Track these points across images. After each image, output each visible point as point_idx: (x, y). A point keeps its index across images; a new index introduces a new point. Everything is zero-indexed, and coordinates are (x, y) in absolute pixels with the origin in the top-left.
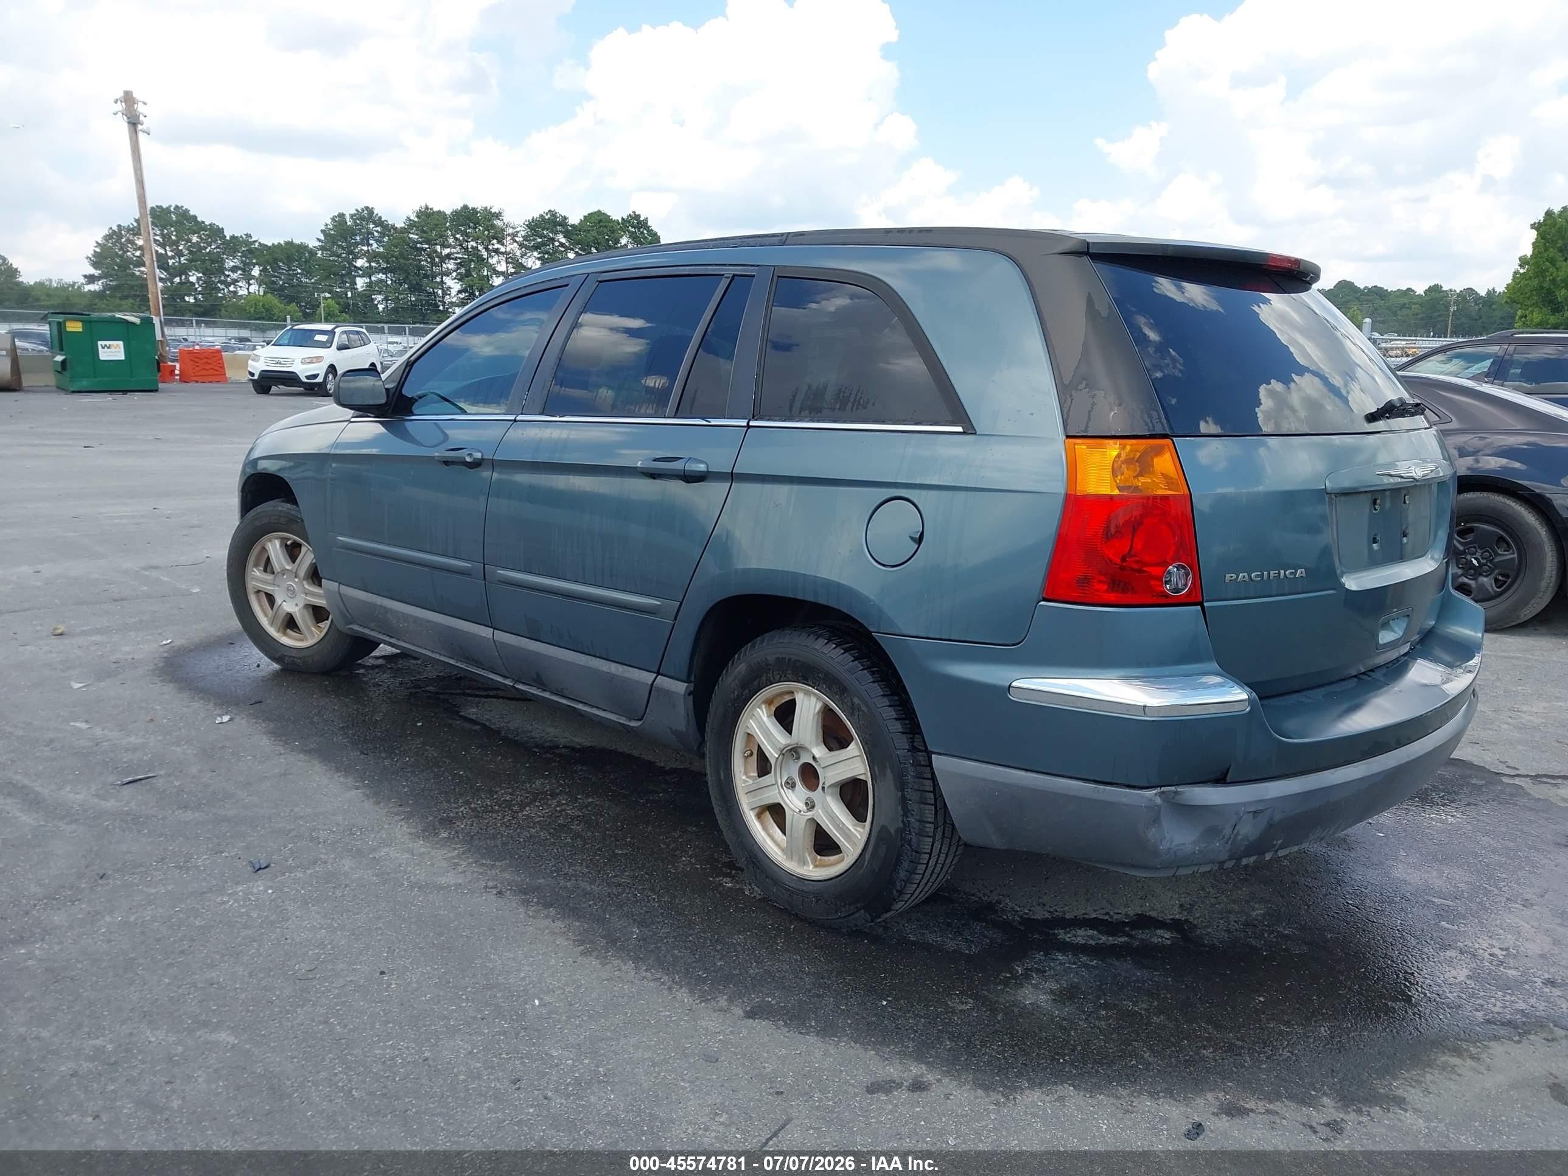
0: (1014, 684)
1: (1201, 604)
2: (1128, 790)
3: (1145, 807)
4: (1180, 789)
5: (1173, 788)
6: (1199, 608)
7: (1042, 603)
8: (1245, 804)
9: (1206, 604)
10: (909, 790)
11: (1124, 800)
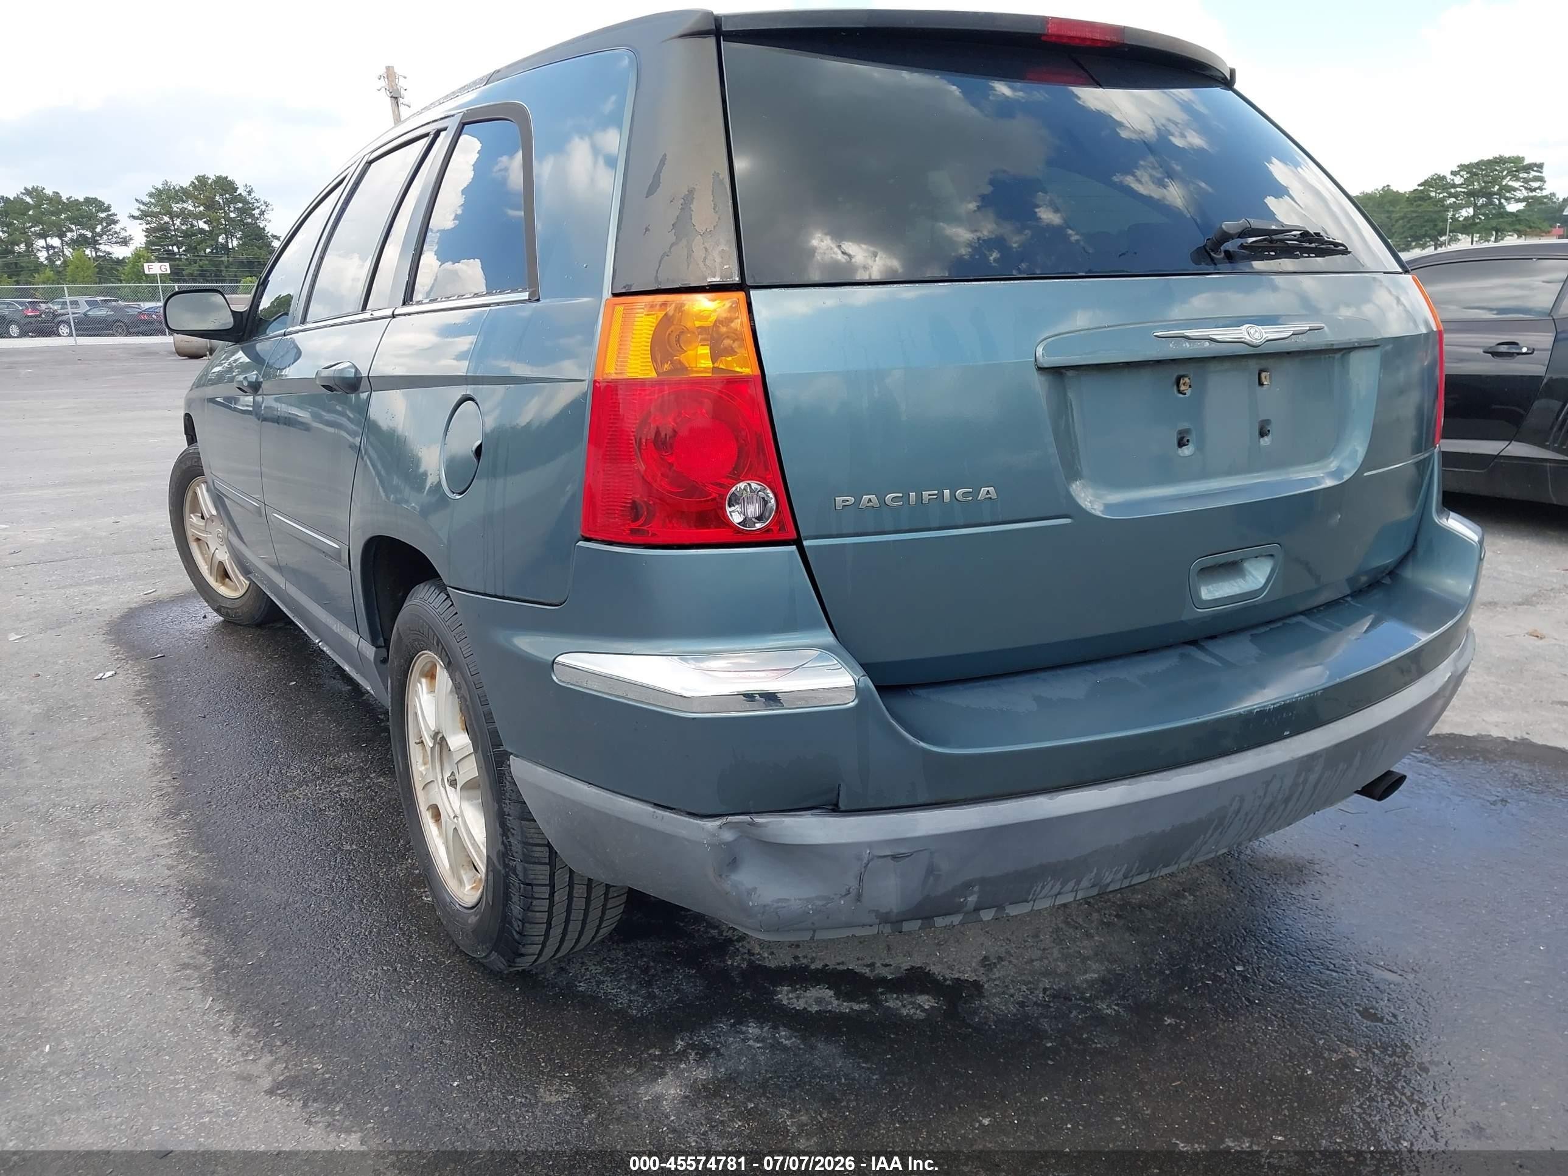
0: (559, 659)
1: (798, 542)
2: (687, 819)
3: (709, 845)
4: (758, 819)
5: (747, 818)
6: (794, 548)
7: (581, 543)
8: (870, 845)
9: (806, 543)
10: (507, 801)
11: (684, 833)
